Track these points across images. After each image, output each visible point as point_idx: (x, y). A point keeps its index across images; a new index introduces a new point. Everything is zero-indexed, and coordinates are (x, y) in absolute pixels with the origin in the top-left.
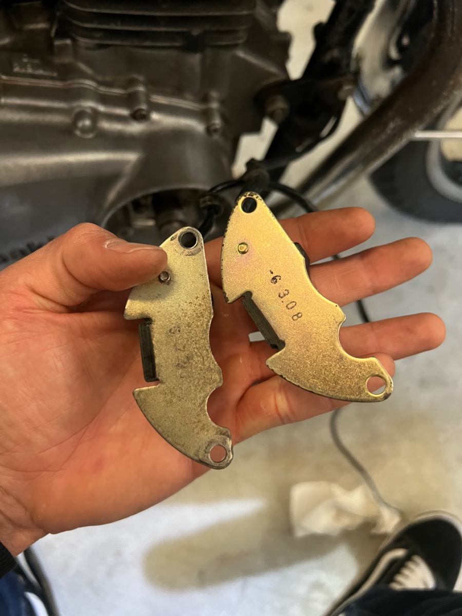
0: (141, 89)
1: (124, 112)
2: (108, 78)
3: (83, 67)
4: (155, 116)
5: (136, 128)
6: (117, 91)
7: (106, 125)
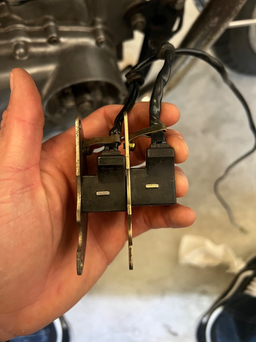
0: (52, 24)
1: (44, 40)
2: (32, 21)
3: (15, 17)
4: (63, 40)
5: (52, 49)
6: (37, 28)
7: (34, 50)
